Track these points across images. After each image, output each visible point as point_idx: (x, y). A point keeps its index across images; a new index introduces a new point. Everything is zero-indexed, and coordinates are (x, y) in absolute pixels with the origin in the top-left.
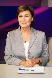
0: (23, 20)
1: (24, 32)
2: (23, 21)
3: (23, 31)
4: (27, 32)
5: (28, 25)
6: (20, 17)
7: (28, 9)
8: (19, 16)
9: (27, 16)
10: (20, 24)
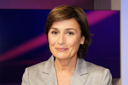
0: (60, 41)
1: (63, 69)
2: (61, 44)
3: (60, 66)
4: (70, 70)
5: (72, 55)
6: (53, 33)
7: (74, 17)
8: (51, 30)
9: (71, 33)
10: (53, 49)
